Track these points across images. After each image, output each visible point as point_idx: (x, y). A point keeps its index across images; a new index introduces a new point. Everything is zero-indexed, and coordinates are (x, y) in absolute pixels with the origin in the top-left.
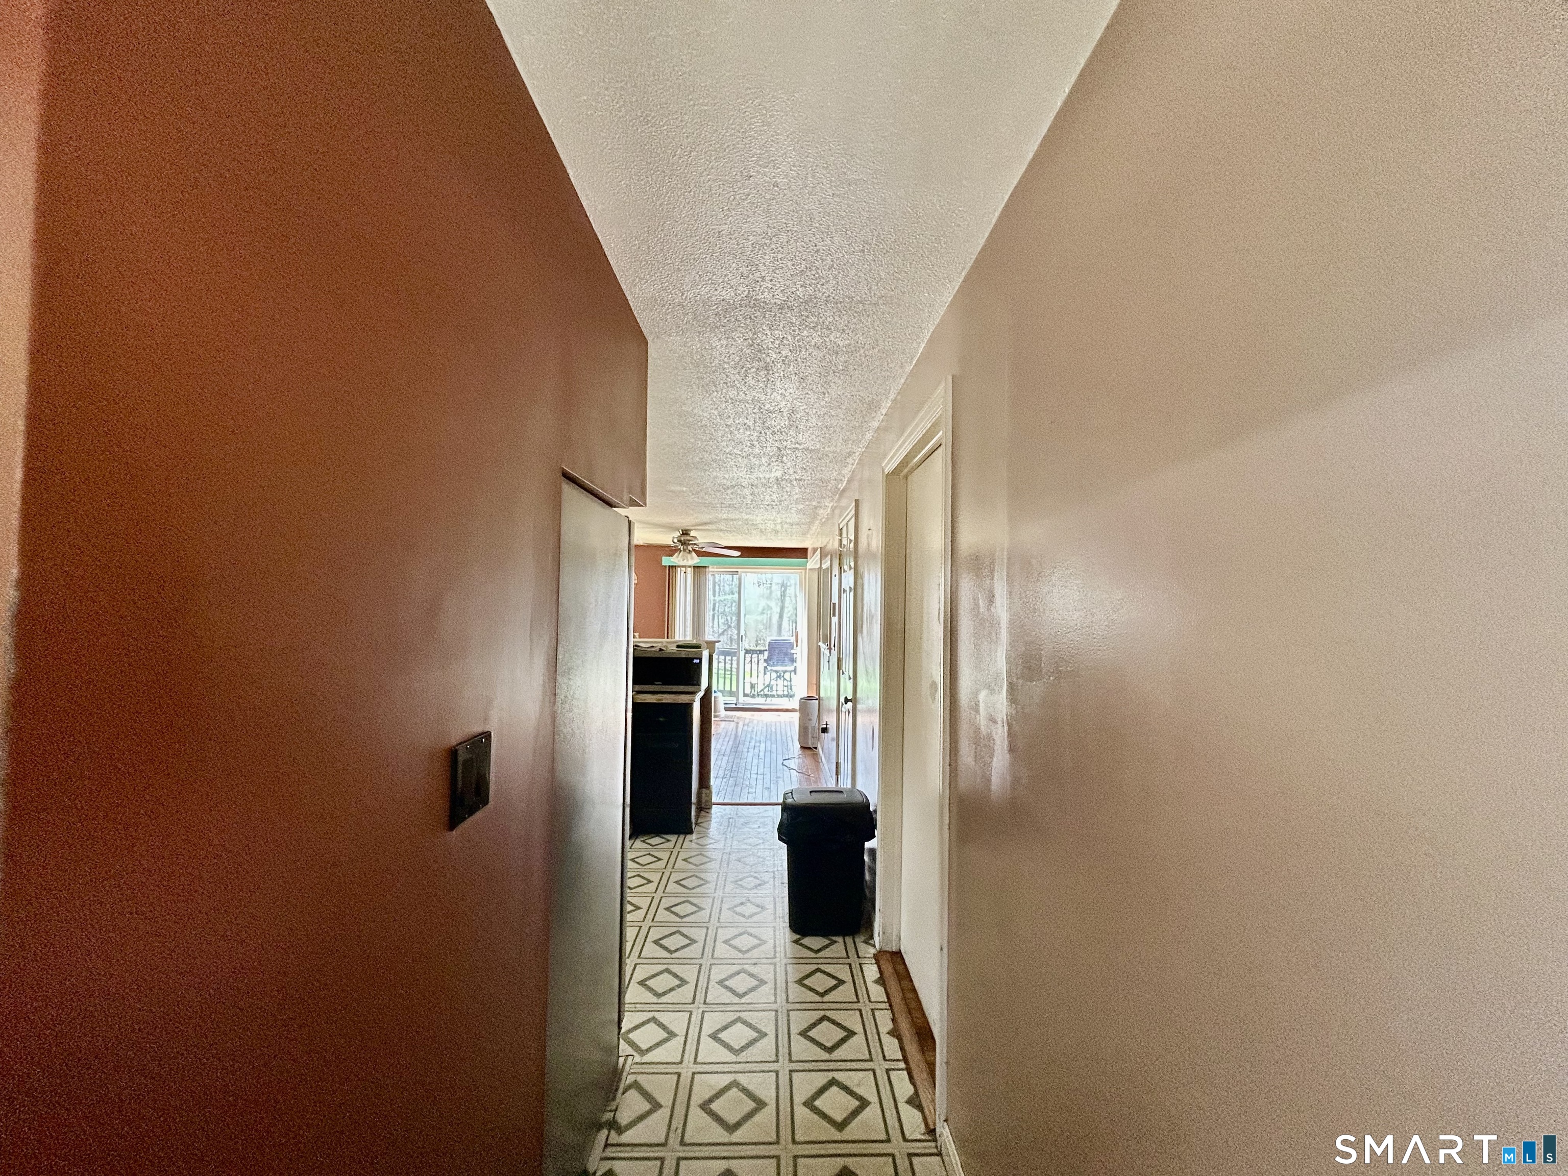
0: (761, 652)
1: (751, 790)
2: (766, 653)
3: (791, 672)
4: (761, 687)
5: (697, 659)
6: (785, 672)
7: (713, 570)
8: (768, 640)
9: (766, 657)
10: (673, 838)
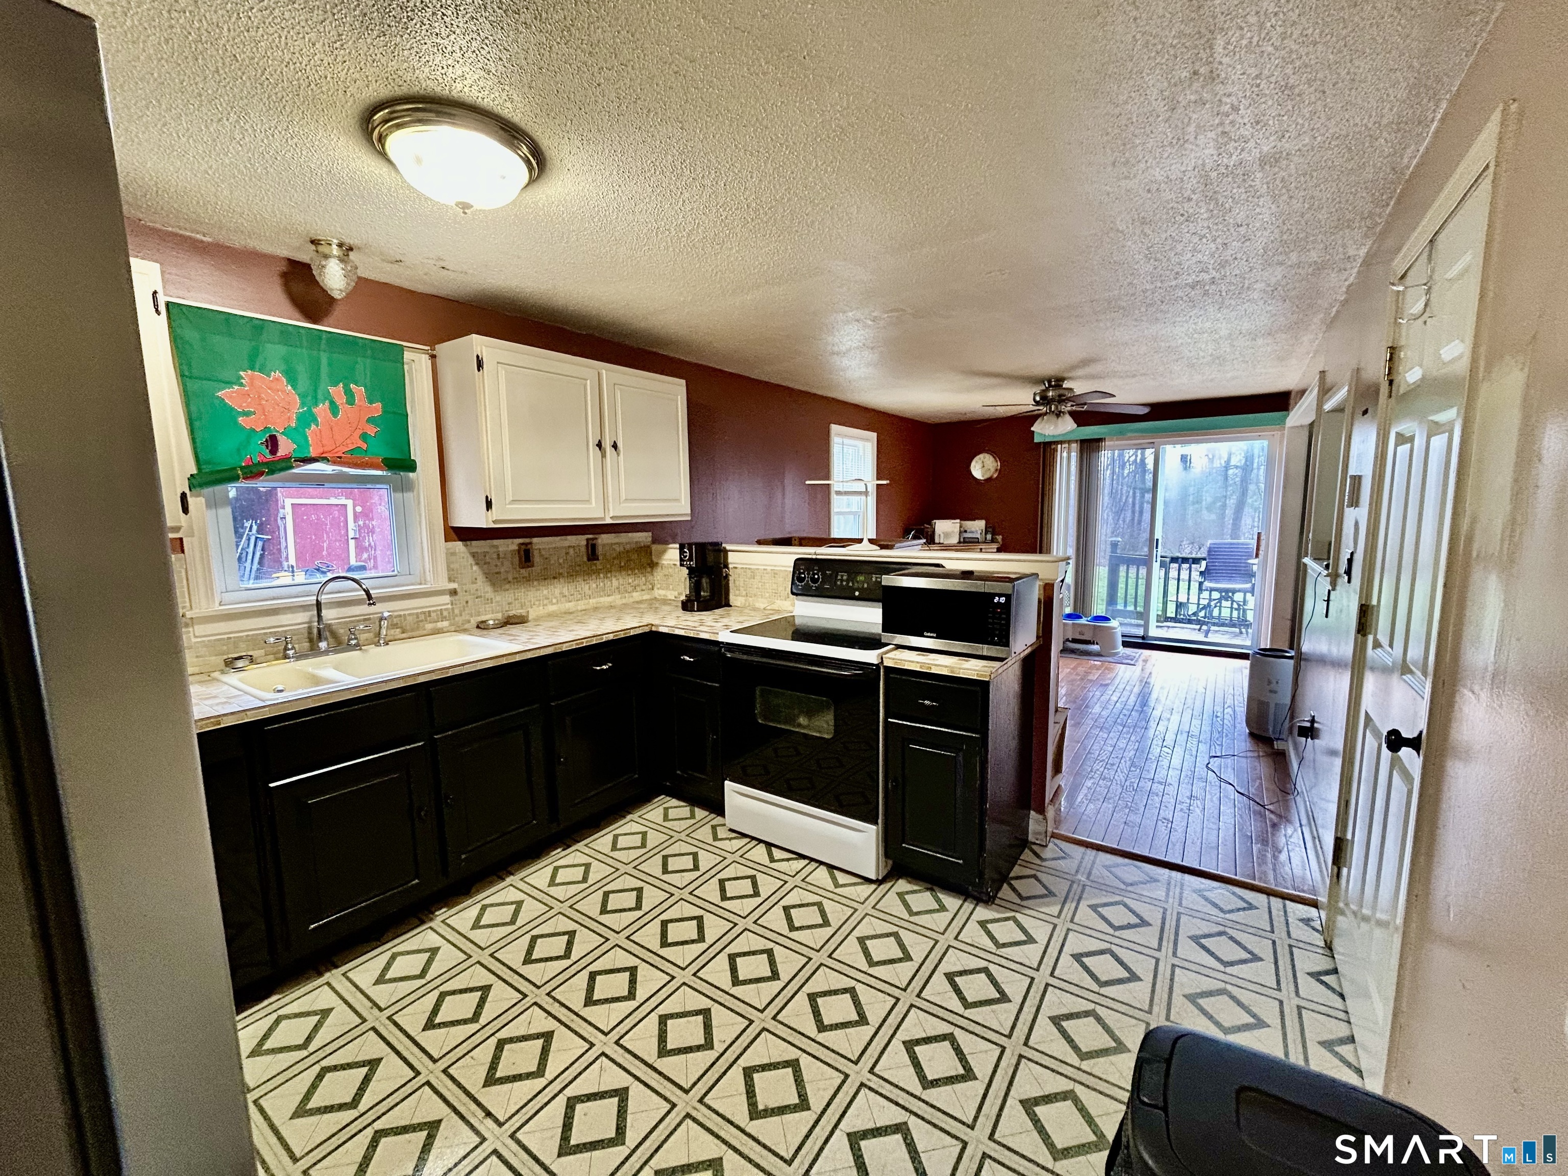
0: (1196, 561)
1: (1132, 817)
2: (1204, 563)
3: (1245, 592)
4: (1192, 609)
5: (1000, 595)
6: (1234, 591)
7: (1112, 443)
8: (1209, 543)
9: (1203, 569)
10: (952, 902)
